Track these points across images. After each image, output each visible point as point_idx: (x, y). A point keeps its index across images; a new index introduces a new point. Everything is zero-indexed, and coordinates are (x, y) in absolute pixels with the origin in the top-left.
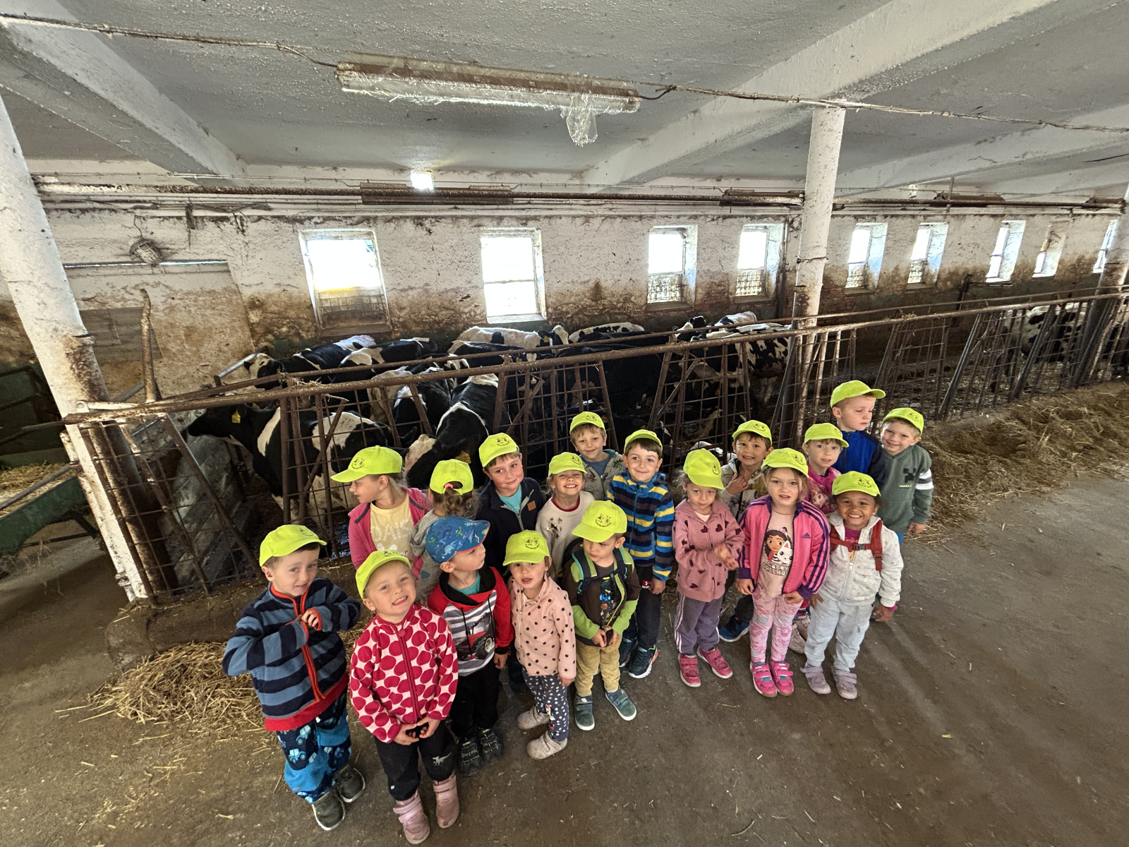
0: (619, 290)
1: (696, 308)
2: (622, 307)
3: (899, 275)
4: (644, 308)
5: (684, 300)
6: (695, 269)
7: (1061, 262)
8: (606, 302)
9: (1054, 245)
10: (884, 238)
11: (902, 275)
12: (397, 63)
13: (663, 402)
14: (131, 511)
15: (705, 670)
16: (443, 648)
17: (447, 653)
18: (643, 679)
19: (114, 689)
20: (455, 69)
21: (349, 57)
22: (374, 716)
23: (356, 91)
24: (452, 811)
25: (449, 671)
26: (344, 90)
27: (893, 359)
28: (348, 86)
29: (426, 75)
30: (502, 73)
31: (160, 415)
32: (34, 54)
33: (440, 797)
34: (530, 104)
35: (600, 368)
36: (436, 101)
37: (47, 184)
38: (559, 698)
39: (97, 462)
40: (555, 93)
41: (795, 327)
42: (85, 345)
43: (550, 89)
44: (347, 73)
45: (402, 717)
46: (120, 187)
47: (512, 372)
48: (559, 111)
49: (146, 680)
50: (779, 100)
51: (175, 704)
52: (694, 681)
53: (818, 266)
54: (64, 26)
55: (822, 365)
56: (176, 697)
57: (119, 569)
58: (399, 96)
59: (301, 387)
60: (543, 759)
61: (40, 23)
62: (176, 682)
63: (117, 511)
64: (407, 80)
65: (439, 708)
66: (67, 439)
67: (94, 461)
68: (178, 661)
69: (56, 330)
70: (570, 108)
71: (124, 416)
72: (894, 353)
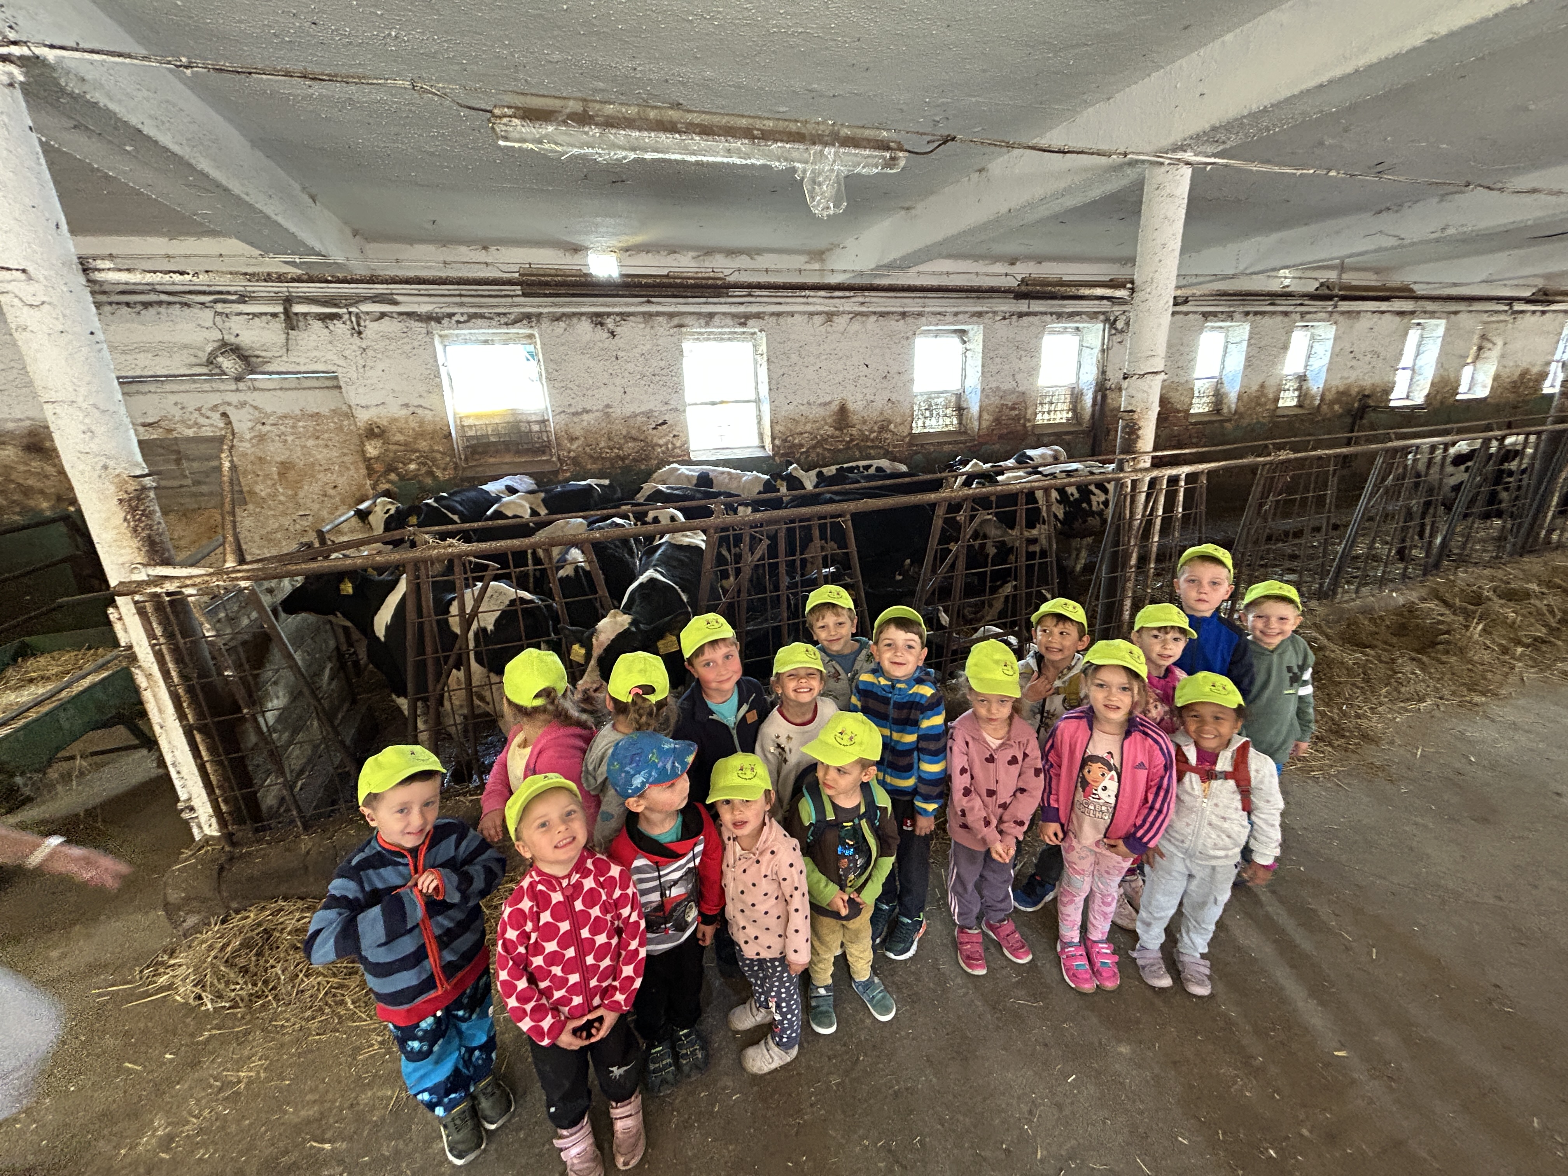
0: (873, 414)
1: (981, 440)
2: (877, 438)
3: (1265, 396)
4: (907, 440)
5: (963, 429)
6: (979, 387)
7: (1496, 378)
8: (854, 431)
9: (1486, 354)
10: (1245, 344)
11: (1271, 396)
12: (573, 106)
13: (934, 571)
14: (200, 715)
15: (993, 950)
16: (625, 912)
17: (632, 920)
18: (905, 961)
19: (172, 962)
20: (652, 114)
21: (509, 99)
22: (528, 1007)
23: (517, 145)
24: (635, 1145)
25: (634, 944)
26: (501, 143)
27: (1259, 513)
28: (506, 139)
29: (610, 123)
30: (716, 119)
31: (243, 584)
32: (88, 97)
33: (619, 1126)
34: (754, 161)
35: (847, 524)
36: (625, 158)
37: (99, 270)
38: (787, 988)
39: (157, 647)
40: (788, 146)
41: (1121, 469)
42: (144, 489)
43: (782, 141)
44: (505, 120)
45: (567, 1009)
46: (196, 274)
47: (725, 529)
48: (794, 170)
49: (216, 951)
50: (1099, 154)
51: (255, 984)
52: (980, 966)
53: (1152, 384)
54: (128, 61)
55: (1158, 521)
56: (256, 974)
57: (183, 795)
58: (576, 151)
59: (434, 548)
60: (765, 1074)
61: (96, 57)
62: (257, 955)
63: (181, 715)
64: (586, 129)
65: (620, 997)
66: (116, 615)
67: (153, 646)
68: (259, 924)
69: (105, 467)
70: (809, 167)
71: (194, 585)
72: (1261, 505)
